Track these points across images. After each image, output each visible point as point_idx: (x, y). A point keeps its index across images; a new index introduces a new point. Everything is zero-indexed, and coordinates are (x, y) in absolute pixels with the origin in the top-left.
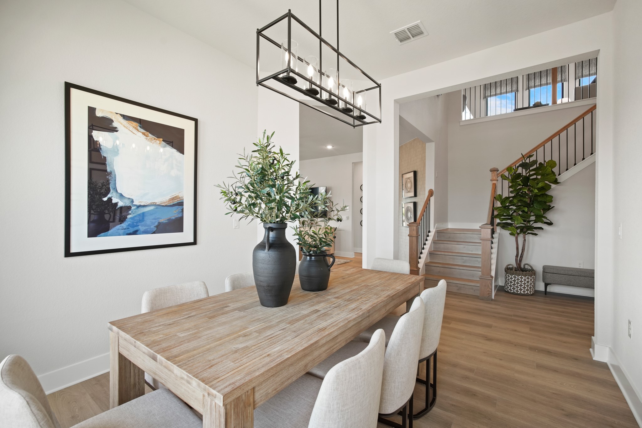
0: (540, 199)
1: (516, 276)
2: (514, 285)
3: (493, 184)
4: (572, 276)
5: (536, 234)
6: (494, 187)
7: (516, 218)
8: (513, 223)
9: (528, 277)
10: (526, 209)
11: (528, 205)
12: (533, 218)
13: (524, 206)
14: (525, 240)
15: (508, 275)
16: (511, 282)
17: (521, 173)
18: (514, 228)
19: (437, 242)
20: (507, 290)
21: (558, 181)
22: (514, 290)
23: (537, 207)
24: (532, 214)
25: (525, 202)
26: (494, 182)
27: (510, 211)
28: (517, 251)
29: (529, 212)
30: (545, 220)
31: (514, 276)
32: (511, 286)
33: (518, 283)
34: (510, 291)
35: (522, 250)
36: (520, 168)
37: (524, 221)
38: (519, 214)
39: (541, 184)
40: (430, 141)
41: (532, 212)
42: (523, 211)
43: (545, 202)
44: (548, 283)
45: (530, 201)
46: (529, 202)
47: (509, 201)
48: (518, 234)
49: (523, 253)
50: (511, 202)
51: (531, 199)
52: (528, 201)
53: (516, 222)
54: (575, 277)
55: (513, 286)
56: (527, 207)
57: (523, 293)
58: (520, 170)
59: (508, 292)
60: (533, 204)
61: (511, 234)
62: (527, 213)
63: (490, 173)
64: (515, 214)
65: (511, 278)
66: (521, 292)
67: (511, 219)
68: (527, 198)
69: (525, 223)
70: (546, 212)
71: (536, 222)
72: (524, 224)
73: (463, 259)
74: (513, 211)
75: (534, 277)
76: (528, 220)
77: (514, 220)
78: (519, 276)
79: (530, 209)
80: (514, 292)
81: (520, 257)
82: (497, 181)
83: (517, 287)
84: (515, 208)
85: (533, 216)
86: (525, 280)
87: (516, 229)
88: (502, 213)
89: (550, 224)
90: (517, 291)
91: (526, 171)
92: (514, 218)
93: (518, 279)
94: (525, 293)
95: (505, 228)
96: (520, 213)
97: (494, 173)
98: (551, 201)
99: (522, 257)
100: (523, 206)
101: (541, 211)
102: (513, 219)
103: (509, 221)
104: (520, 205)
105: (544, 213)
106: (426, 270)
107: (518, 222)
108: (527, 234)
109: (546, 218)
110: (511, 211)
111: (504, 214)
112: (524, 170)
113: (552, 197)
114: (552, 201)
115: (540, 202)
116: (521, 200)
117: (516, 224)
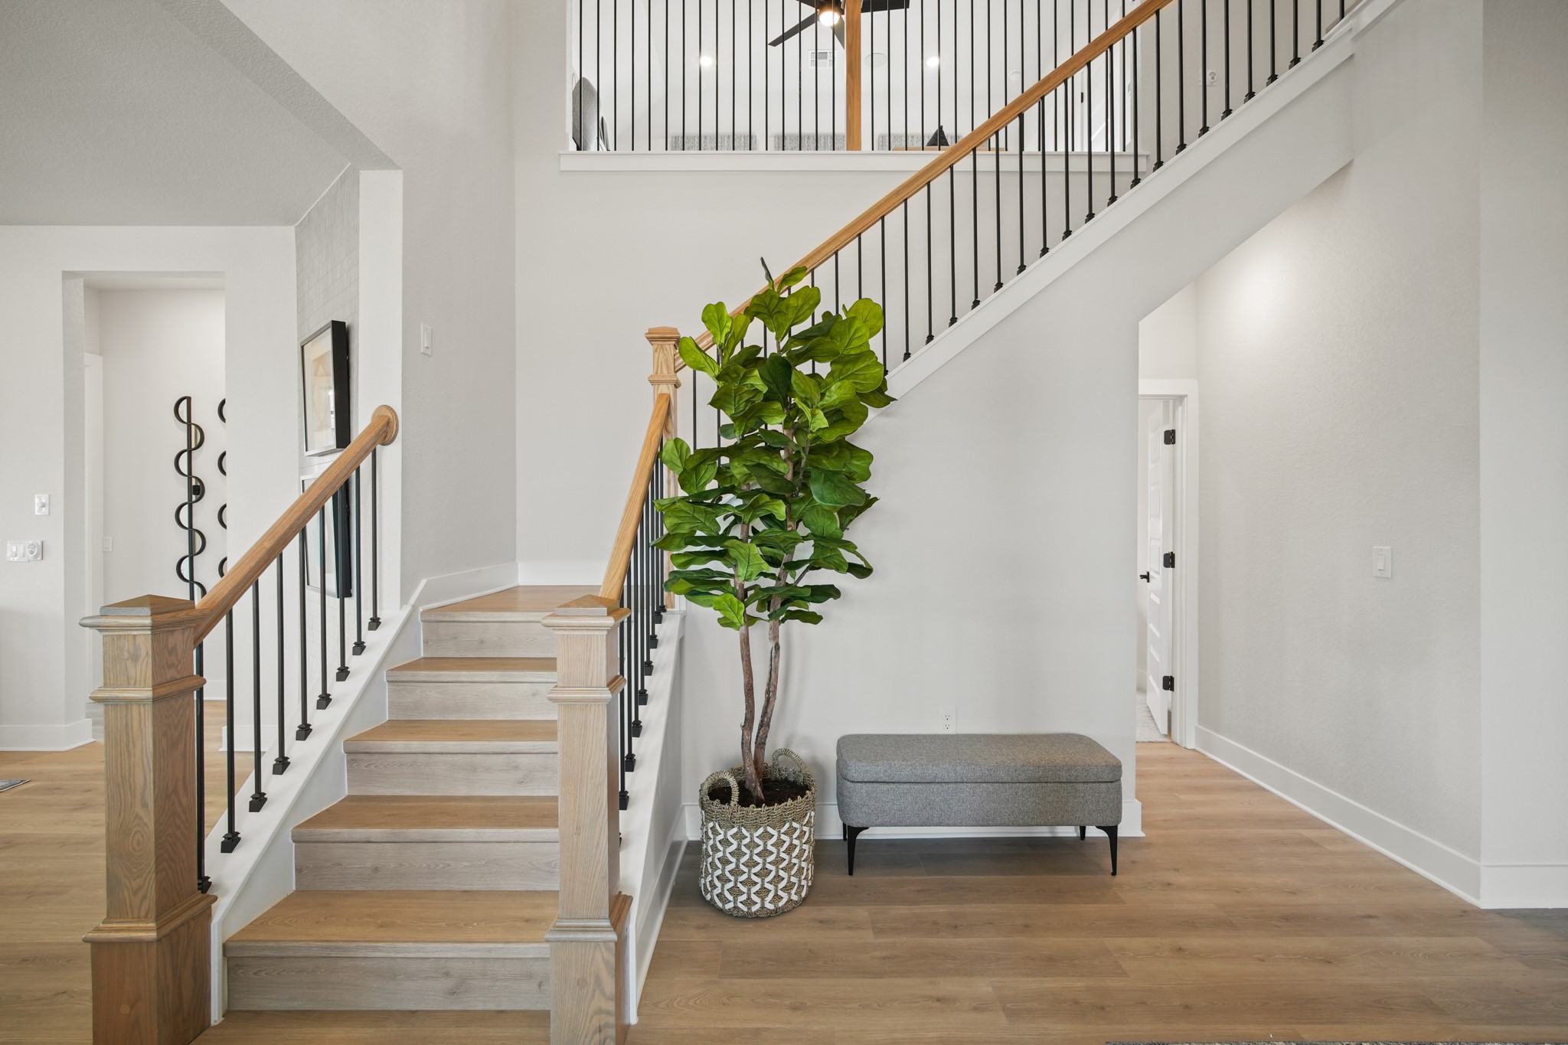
0: (828, 464)
1: (744, 831)
2: (736, 872)
3: (661, 396)
4: (938, 786)
5: (815, 618)
6: (664, 411)
7: (742, 551)
8: (731, 571)
9: (791, 826)
10: (780, 510)
11: (785, 491)
12: (805, 551)
13: (774, 496)
14: (777, 647)
15: (711, 825)
16: (725, 862)
17: (762, 345)
18: (735, 599)
19: (408, 675)
20: (708, 897)
21: (886, 393)
22: (735, 901)
23: (822, 499)
24: (803, 530)
25: (776, 475)
26: (665, 389)
27: (719, 519)
28: (747, 701)
29: (789, 523)
30: (850, 558)
31: (735, 830)
32: (722, 879)
33: (751, 864)
34: (720, 905)
35: (768, 692)
36: (757, 324)
37: (773, 562)
38: (755, 531)
39: (840, 388)
40: (384, 162)
41: (801, 524)
42: (769, 518)
43: (850, 477)
44: (859, 825)
45: (795, 474)
46: (789, 477)
47: (713, 471)
48: (750, 620)
49: (770, 706)
50: (722, 473)
51: (797, 464)
52: (786, 469)
53: (742, 571)
54: (945, 786)
55: (732, 878)
56: (785, 501)
57: (771, 907)
58: (755, 333)
59: (711, 904)
60: (805, 487)
61: (725, 622)
62: (782, 525)
63: (649, 348)
64: (736, 531)
65: (726, 842)
66: (763, 907)
67: (721, 555)
68: (785, 461)
69: (776, 571)
70: (851, 521)
71: (814, 565)
72: (772, 576)
73: (516, 768)
74: (732, 518)
75: (813, 814)
76: (786, 558)
77: (735, 560)
78: (757, 828)
79: (795, 507)
80: (736, 907)
81: (761, 726)
82: (677, 385)
83: (749, 883)
84: (740, 502)
85: (805, 538)
86: (779, 844)
87: (742, 605)
88: (685, 529)
89: (862, 571)
90: (749, 902)
91: (779, 339)
92: (733, 553)
93: (752, 845)
94: (781, 904)
95: (701, 598)
96: (760, 526)
97: (662, 347)
98: (866, 476)
99: (768, 725)
100: (769, 494)
101: (833, 518)
102: (730, 556)
103: (716, 565)
104: (758, 491)
105: (843, 527)
106: (299, 871)
107: (750, 569)
108: (783, 621)
109: (850, 546)
110: (725, 518)
111: (699, 533)
112: (772, 336)
113: (868, 457)
114: (869, 474)
115: (830, 476)
116: (759, 465)
117: (740, 580)
